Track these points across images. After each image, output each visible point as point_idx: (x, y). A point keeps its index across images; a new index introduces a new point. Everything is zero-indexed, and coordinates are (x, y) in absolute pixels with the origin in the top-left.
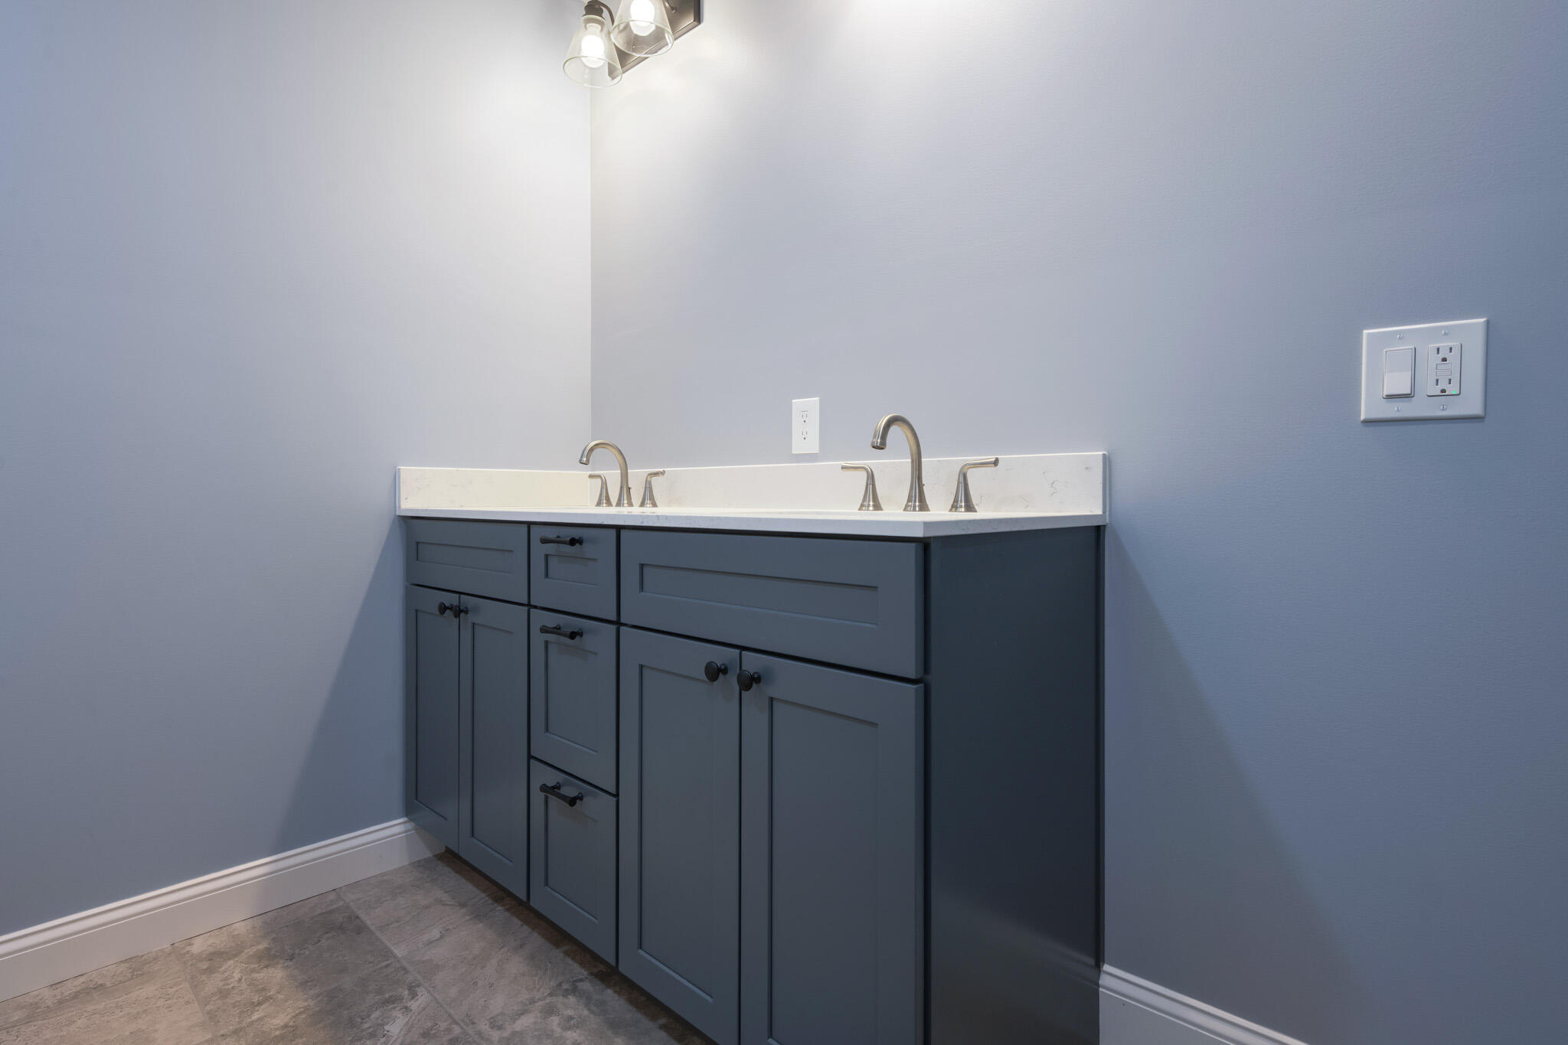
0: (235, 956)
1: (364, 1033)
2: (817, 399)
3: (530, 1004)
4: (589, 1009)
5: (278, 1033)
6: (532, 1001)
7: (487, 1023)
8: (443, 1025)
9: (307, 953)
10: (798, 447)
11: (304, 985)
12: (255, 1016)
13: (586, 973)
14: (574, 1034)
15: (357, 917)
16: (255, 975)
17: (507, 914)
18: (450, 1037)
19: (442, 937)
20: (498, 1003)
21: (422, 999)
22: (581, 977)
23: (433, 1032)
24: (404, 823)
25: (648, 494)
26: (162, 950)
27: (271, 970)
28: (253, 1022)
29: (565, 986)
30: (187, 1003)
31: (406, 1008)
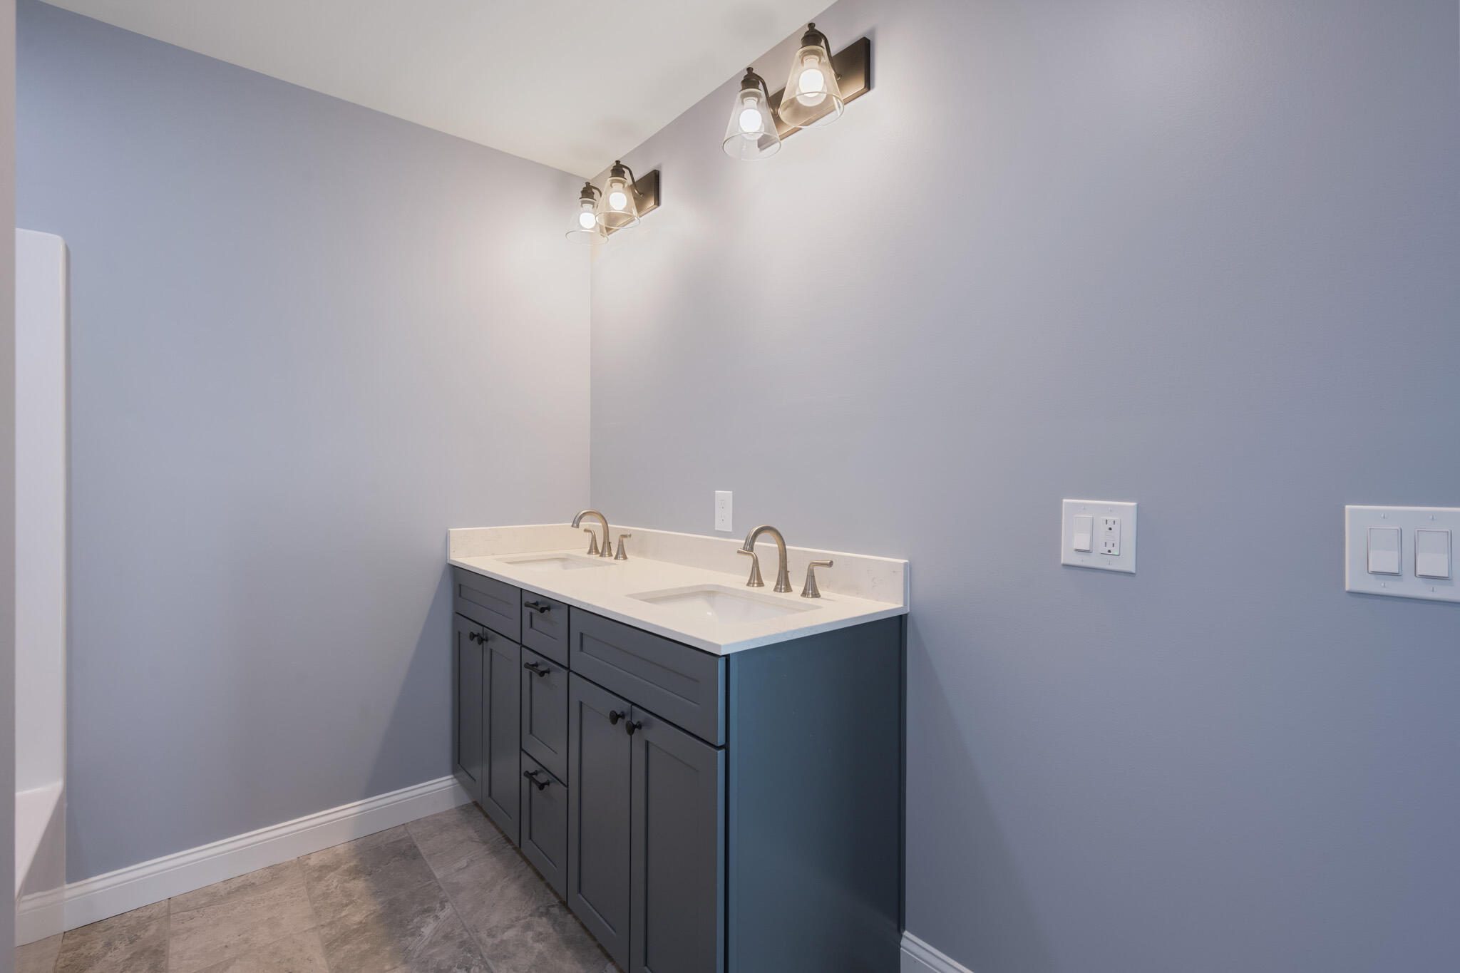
0: (336, 869)
1: (408, 932)
2: (731, 492)
3: (516, 921)
4: (554, 928)
5: (355, 927)
6: (518, 919)
7: (486, 932)
8: (457, 931)
9: (381, 870)
10: (719, 526)
11: (375, 894)
12: (343, 914)
13: (557, 901)
14: (540, 946)
15: (415, 847)
16: (346, 885)
17: (513, 851)
18: (461, 940)
19: (467, 866)
20: (496, 918)
21: (448, 910)
22: (554, 904)
23: (451, 935)
24: (452, 779)
25: (620, 550)
26: (291, 861)
27: (356, 882)
28: (341, 918)
29: (542, 910)
30: (303, 901)
31: (437, 916)
